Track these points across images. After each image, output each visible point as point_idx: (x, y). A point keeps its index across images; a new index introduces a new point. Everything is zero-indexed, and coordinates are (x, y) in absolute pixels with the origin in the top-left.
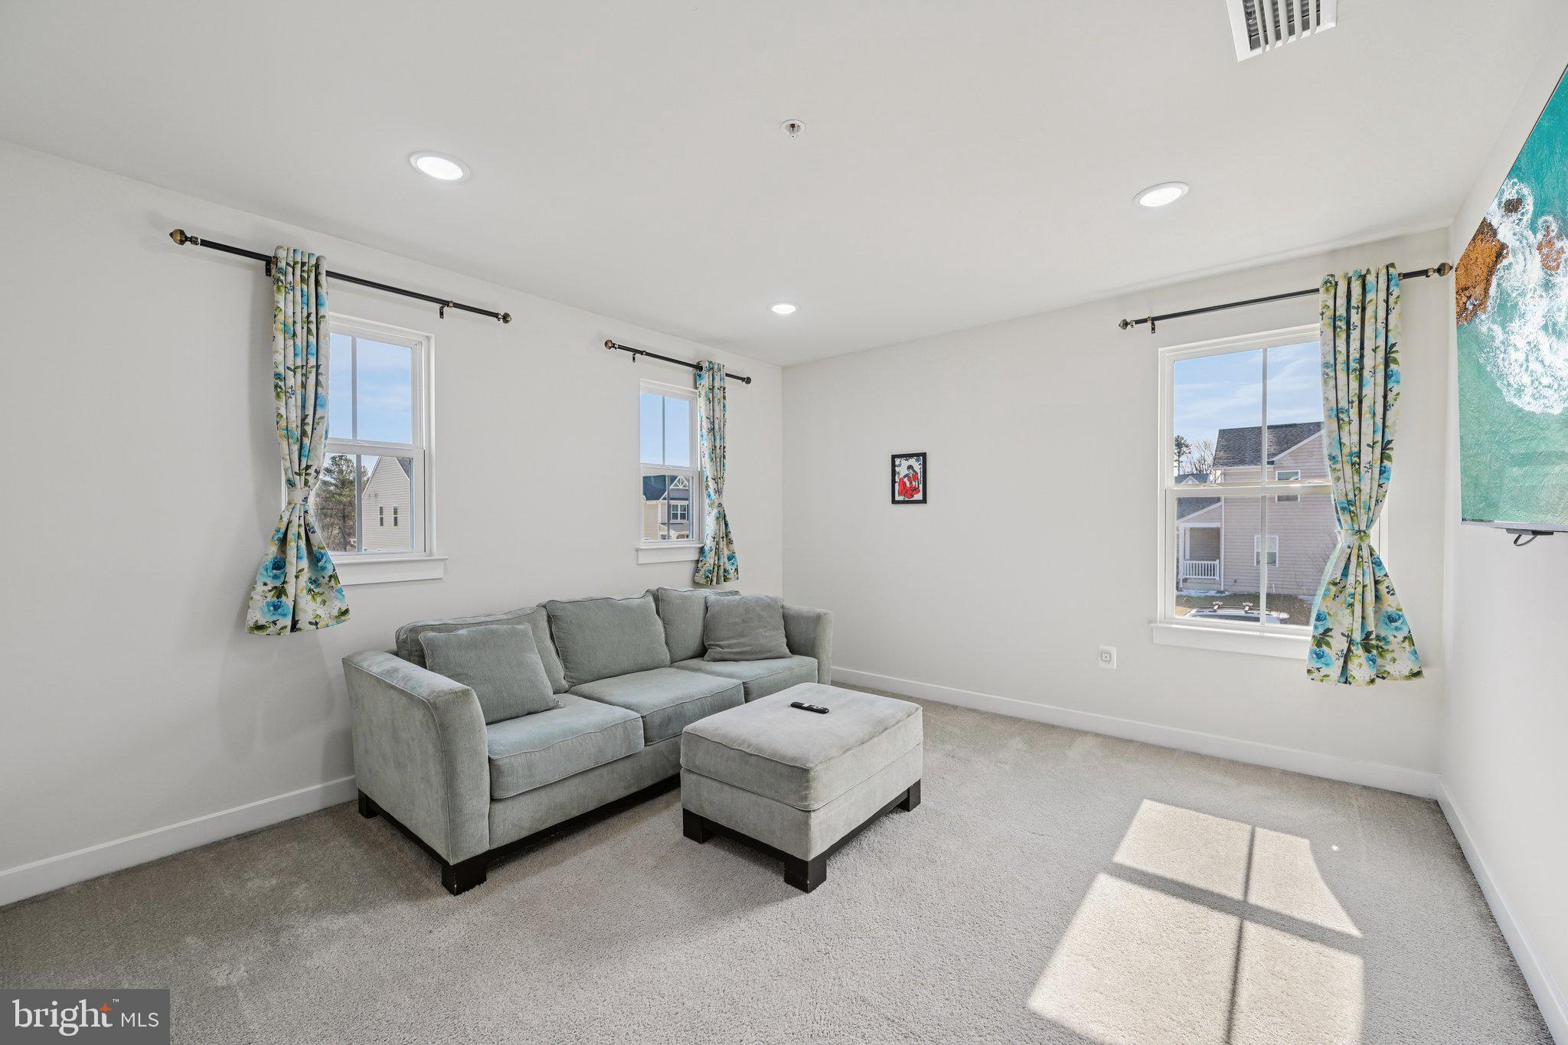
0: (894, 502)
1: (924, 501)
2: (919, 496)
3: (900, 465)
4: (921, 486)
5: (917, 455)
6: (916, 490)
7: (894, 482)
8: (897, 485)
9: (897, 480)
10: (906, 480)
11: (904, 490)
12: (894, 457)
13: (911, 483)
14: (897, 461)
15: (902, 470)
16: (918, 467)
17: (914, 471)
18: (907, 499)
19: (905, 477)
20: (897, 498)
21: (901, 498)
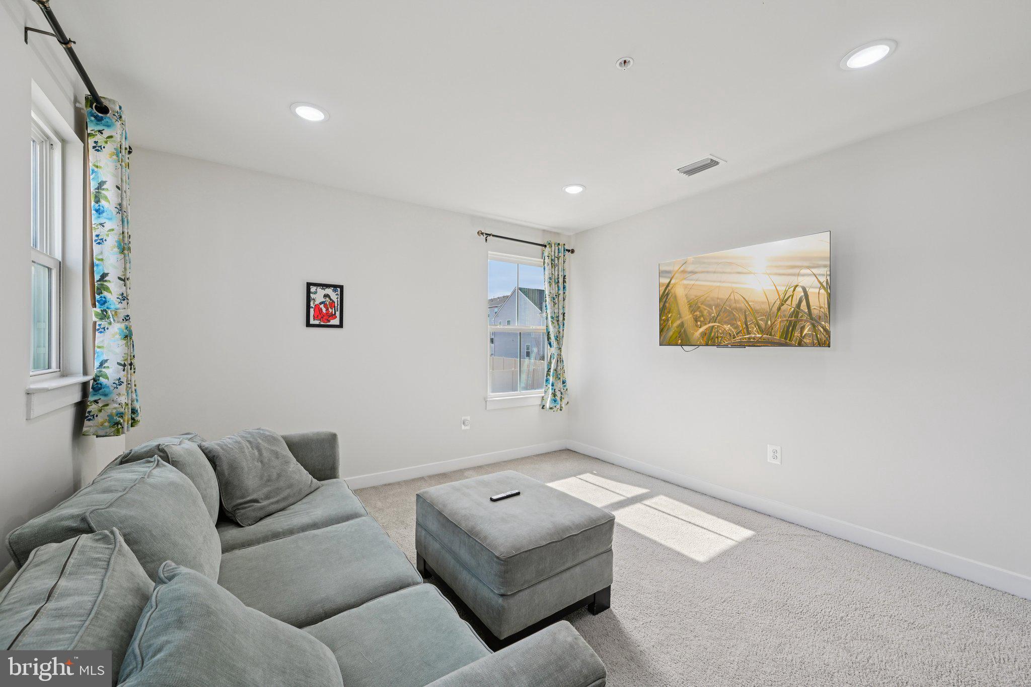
0: (308, 325)
1: (341, 326)
2: (336, 322)
3: (315, 293)
4: (338, 314)
5: (335, 287)
6: (333, 316)
7: (308, 307)
8: (312, 311)
9: (312, 305)
10: (322, 306)
11: (319, 314)
12: (309, 285)
13: (327, 310)
14: (313, 289)
15: (319, 296)
16: (334, 297)
17: (331, 299)
18: (322, 323)
19: (321, 303)
20: (312, 322)
21: (317, 322)
